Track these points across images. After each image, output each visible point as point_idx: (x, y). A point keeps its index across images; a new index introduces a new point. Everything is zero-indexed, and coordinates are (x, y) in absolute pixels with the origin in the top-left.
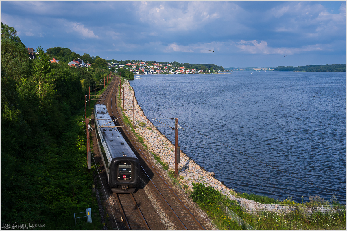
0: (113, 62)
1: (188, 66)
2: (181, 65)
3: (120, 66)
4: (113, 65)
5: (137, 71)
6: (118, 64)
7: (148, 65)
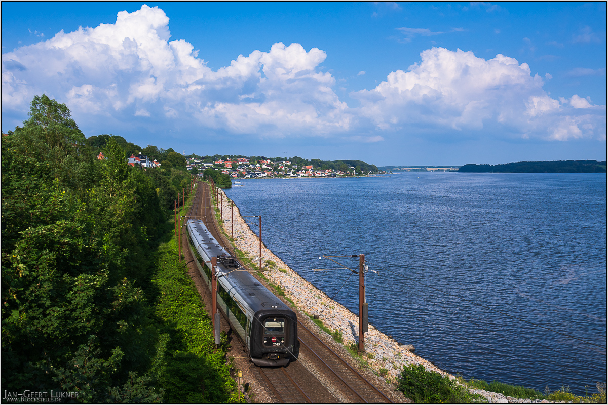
0: (193, 159)
1: (319, 165)
2: (307, 163)
3: (204, 164)
4: (193, 163)
5: (233, 173)
6: (202, 162)
7: (252, 162)
